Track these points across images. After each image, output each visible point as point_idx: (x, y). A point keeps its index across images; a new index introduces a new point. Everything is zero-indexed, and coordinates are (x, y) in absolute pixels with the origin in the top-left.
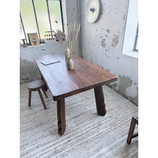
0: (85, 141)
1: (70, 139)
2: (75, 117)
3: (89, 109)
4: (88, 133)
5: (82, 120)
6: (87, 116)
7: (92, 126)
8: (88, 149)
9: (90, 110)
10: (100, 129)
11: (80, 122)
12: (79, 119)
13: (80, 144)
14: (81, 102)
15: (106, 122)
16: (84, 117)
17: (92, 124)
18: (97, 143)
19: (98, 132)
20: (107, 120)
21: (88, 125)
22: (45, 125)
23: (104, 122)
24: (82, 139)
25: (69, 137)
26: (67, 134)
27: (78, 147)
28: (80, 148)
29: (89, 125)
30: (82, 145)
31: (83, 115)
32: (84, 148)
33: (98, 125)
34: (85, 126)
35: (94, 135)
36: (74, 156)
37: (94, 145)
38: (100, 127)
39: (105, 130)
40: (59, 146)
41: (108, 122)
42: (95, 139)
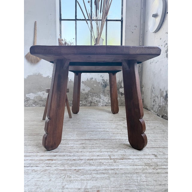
0: (75, 170)
1: (55, 158)
2: (89, 140)
3: (118, 138)
4: (91, 162)
5: (96, 145)
6: (108, 143)
7: (108, 155)
8: (70, 181)
9: (120, 139)
10: (118, 163)
11: (90, 146)
12: (92, 143)
13: (63, 169)
14: (111, 129)
15: (139, 159)
16: (103, 143)
17: (109, 153)
18: (96, 180)
19: (110, 165)
20: (142, 157)
21: (101, 152)
22: (40, 136)
23: (134, 157)
24: (72, 165)
25: (55, 156)
26: (57, 152)
27: (56, 172)
28: (57, 174)
29: (101, 154)
30: (65, 172)
31: (102, 141)
32: (64, 176)
33: (119, 158)
34: (94, 152)
35: (99, 168)
36: (36, 179)
37: (87, 180)
38: (121, 160)
39: (128, 167)
40: (31, 160)
41: (145, 160)
42: (97, 173)
